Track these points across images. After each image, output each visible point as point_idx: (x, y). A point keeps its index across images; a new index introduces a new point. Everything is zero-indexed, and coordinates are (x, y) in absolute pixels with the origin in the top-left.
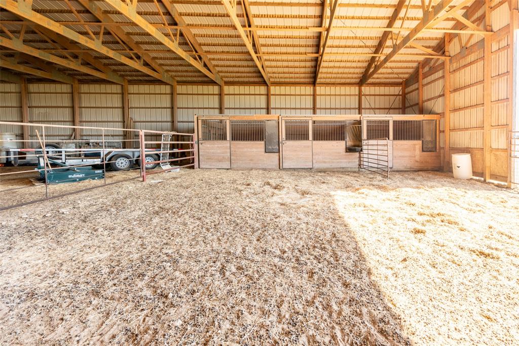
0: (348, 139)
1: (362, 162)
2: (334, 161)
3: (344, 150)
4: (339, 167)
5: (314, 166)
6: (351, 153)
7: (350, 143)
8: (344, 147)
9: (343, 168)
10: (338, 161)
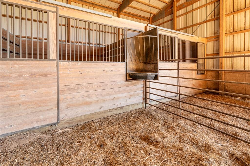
0: (128, 60)
1: (148, 94)
2: (107, 98)
3: (124, 78)
4: (115, 107)
5: (61, 116)
6: (133, 82)
7: (132, 66)
8: (123, 71)
9: (121, 108)
10: (112, 97)
